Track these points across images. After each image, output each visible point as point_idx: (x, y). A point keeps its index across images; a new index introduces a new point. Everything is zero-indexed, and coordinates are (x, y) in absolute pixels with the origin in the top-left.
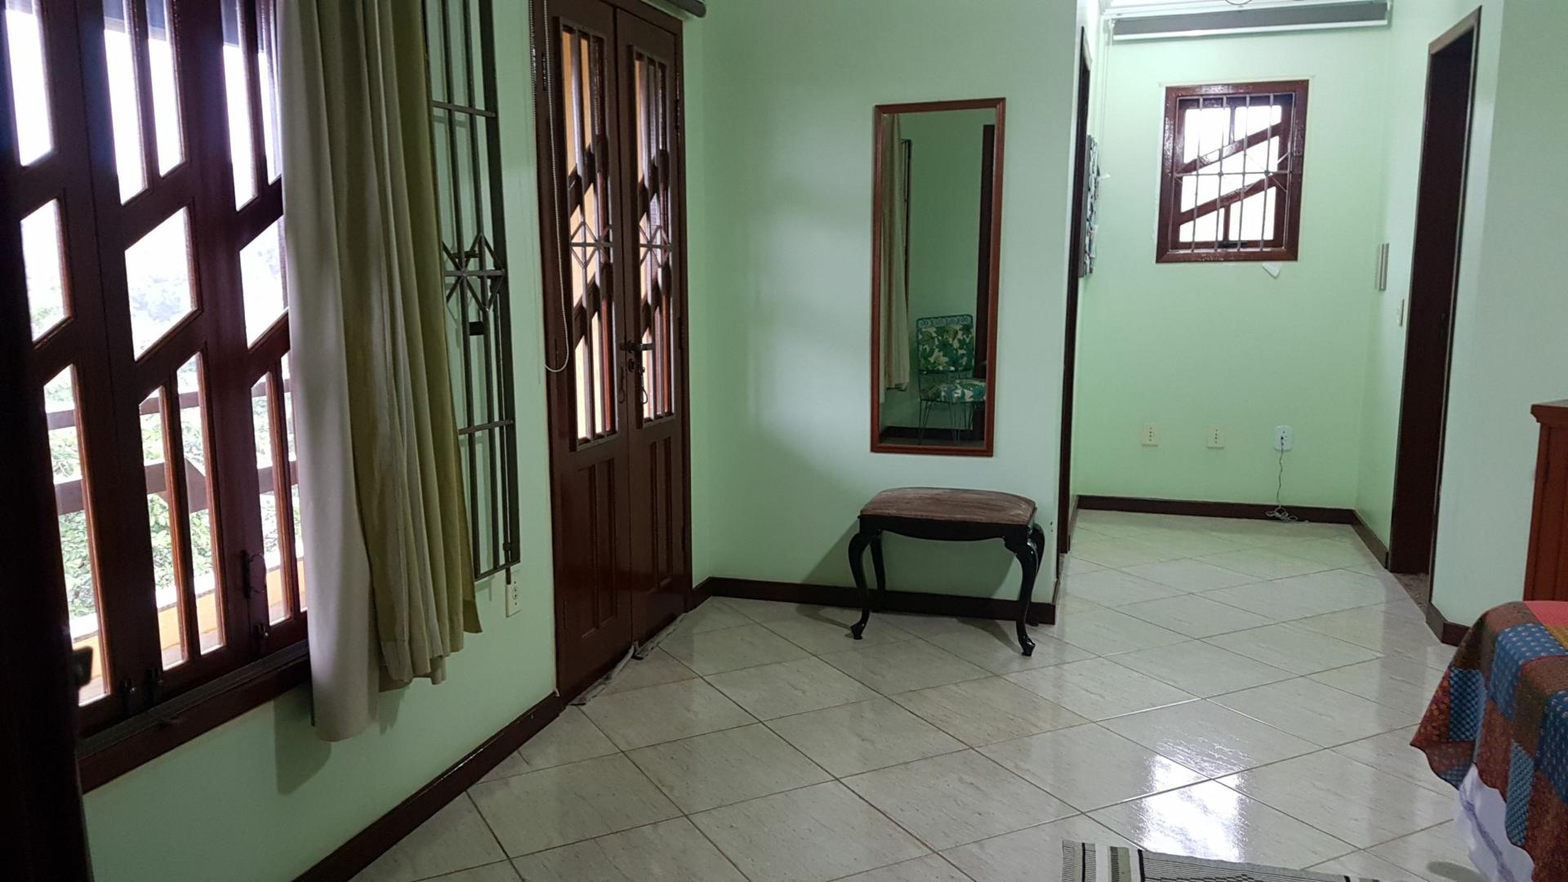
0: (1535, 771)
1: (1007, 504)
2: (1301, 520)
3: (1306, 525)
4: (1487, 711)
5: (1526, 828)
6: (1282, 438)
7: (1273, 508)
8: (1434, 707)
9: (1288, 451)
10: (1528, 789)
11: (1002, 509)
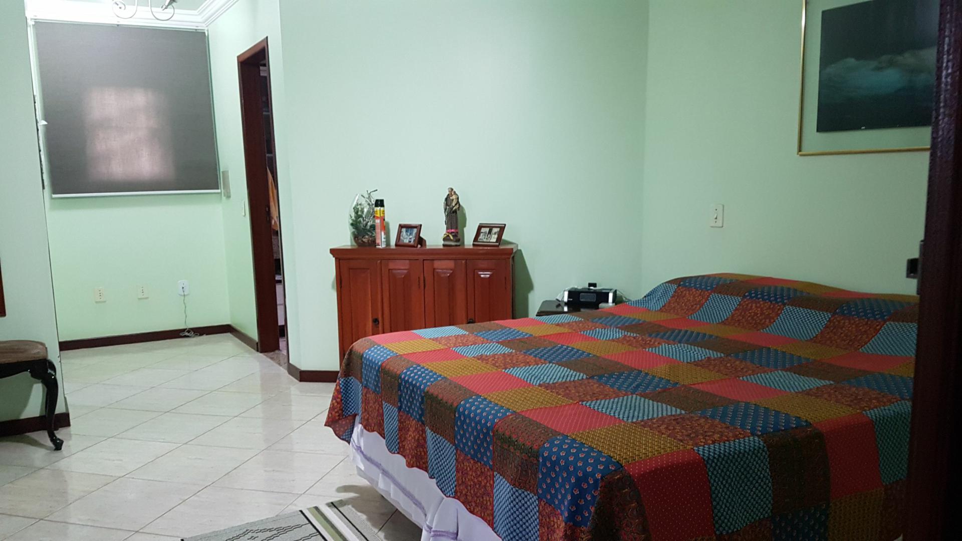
0: (399, 413)
1: (27, 347)
2: (201, 335)
3: (205, 337)
4: (364, 394)
5: (399, 443)
6: (183, 288)
7: (184, 330)
8: (334, 401)
9: (187, 295)
10: (396, 423)
11: (25, 351)
